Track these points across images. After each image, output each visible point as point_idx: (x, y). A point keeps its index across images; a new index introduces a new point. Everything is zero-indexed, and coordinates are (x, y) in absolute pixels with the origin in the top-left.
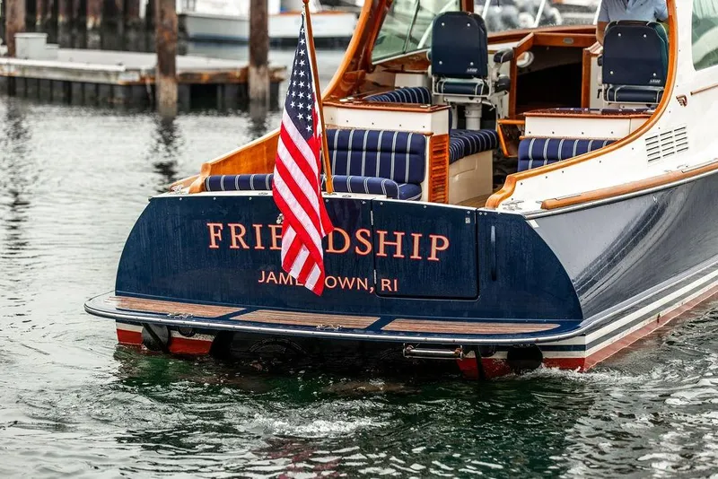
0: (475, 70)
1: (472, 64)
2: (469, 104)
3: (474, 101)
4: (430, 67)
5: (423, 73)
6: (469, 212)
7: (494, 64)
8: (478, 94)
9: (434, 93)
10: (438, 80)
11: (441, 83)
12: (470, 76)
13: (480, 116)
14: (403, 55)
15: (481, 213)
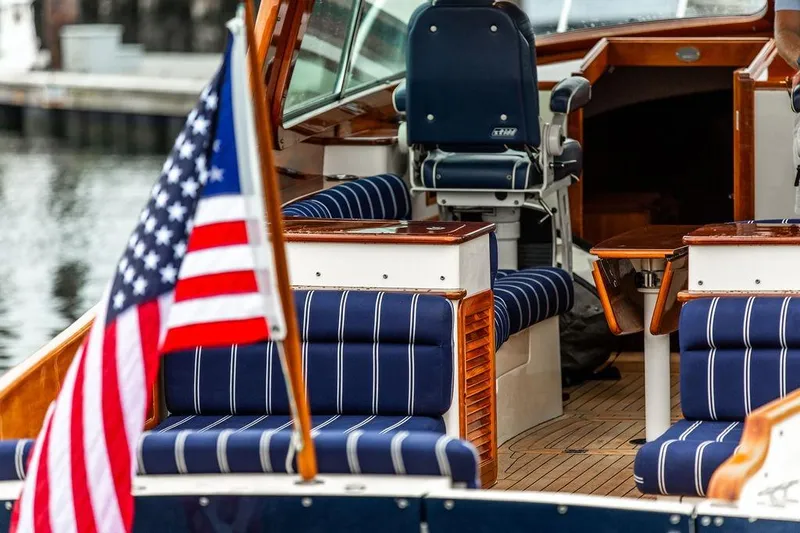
0: (511, 132)
1: (504, 117)
2: (491, 210)
3: (509, 202)
4: (403, 128)
5: (387, 143)
6: (675, 520)
7: (551, 114)
8: (519, 185)
9: (415, 188)
10: (422, 158)
11: (431, 163)
12: (499, 146)
13: (517, 236)
14: (336, 104)
15: (706, 522)
